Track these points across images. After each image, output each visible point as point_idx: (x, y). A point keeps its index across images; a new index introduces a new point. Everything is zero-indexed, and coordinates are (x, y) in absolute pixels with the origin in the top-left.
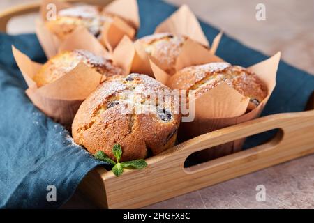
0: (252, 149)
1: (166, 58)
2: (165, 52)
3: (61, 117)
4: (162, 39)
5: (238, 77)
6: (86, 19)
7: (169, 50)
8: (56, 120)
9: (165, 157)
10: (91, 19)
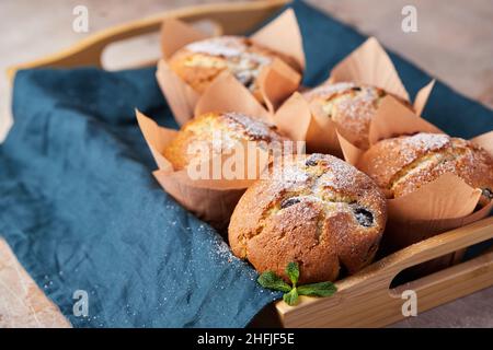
0: (481, 258)
1: (354, 124)
2: (352, 115)
3: (207, 211)
4: (345, 93)
5: (463, 156)
6: (231, 59)
7: (357, 111)
8: (199, 215)
9: (365, 278)
10: (238, 59)
